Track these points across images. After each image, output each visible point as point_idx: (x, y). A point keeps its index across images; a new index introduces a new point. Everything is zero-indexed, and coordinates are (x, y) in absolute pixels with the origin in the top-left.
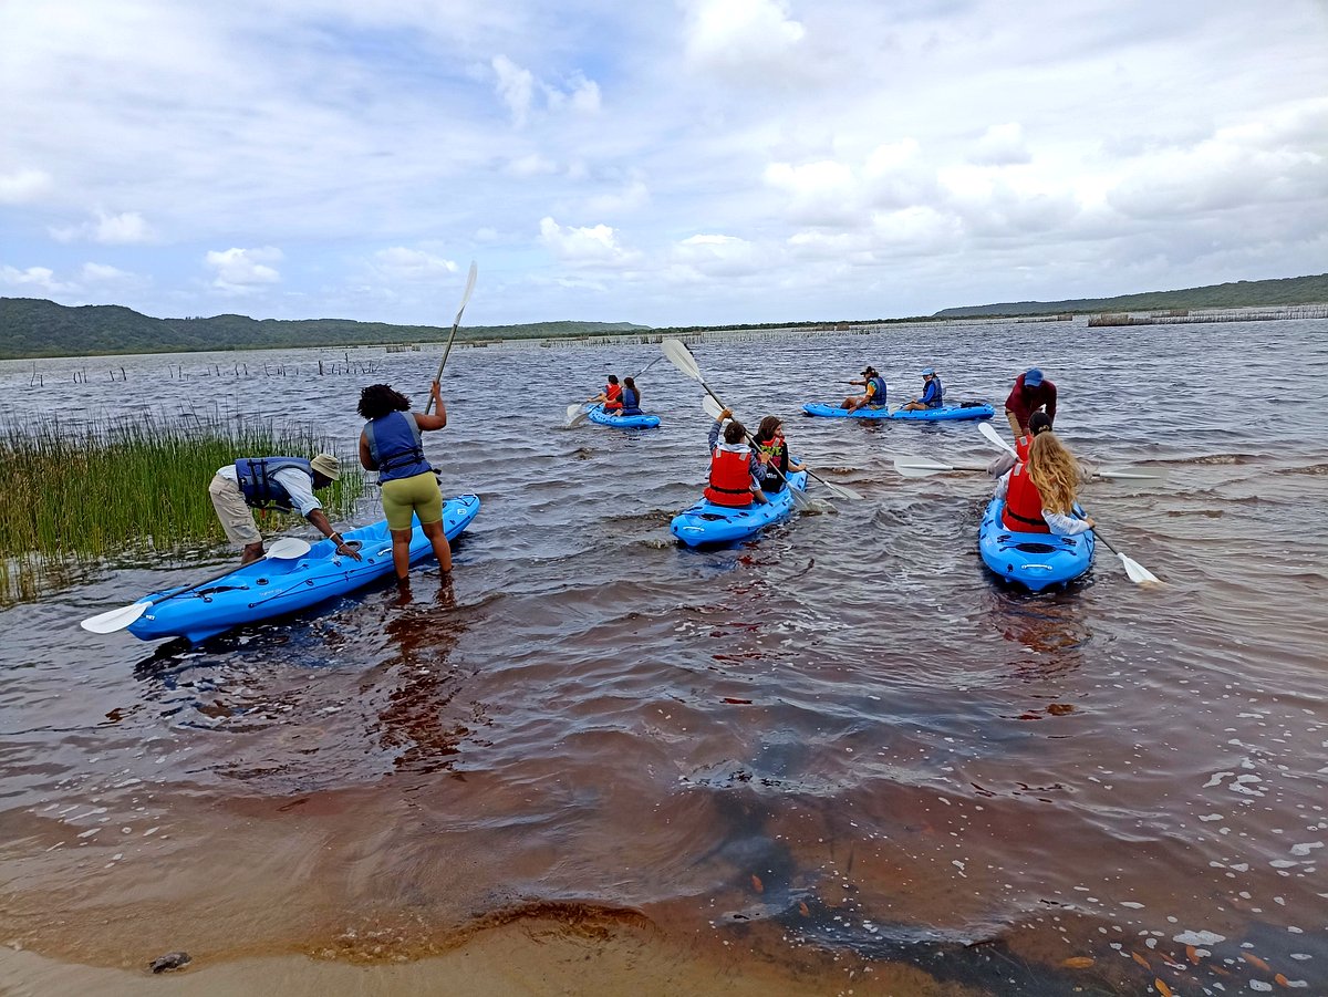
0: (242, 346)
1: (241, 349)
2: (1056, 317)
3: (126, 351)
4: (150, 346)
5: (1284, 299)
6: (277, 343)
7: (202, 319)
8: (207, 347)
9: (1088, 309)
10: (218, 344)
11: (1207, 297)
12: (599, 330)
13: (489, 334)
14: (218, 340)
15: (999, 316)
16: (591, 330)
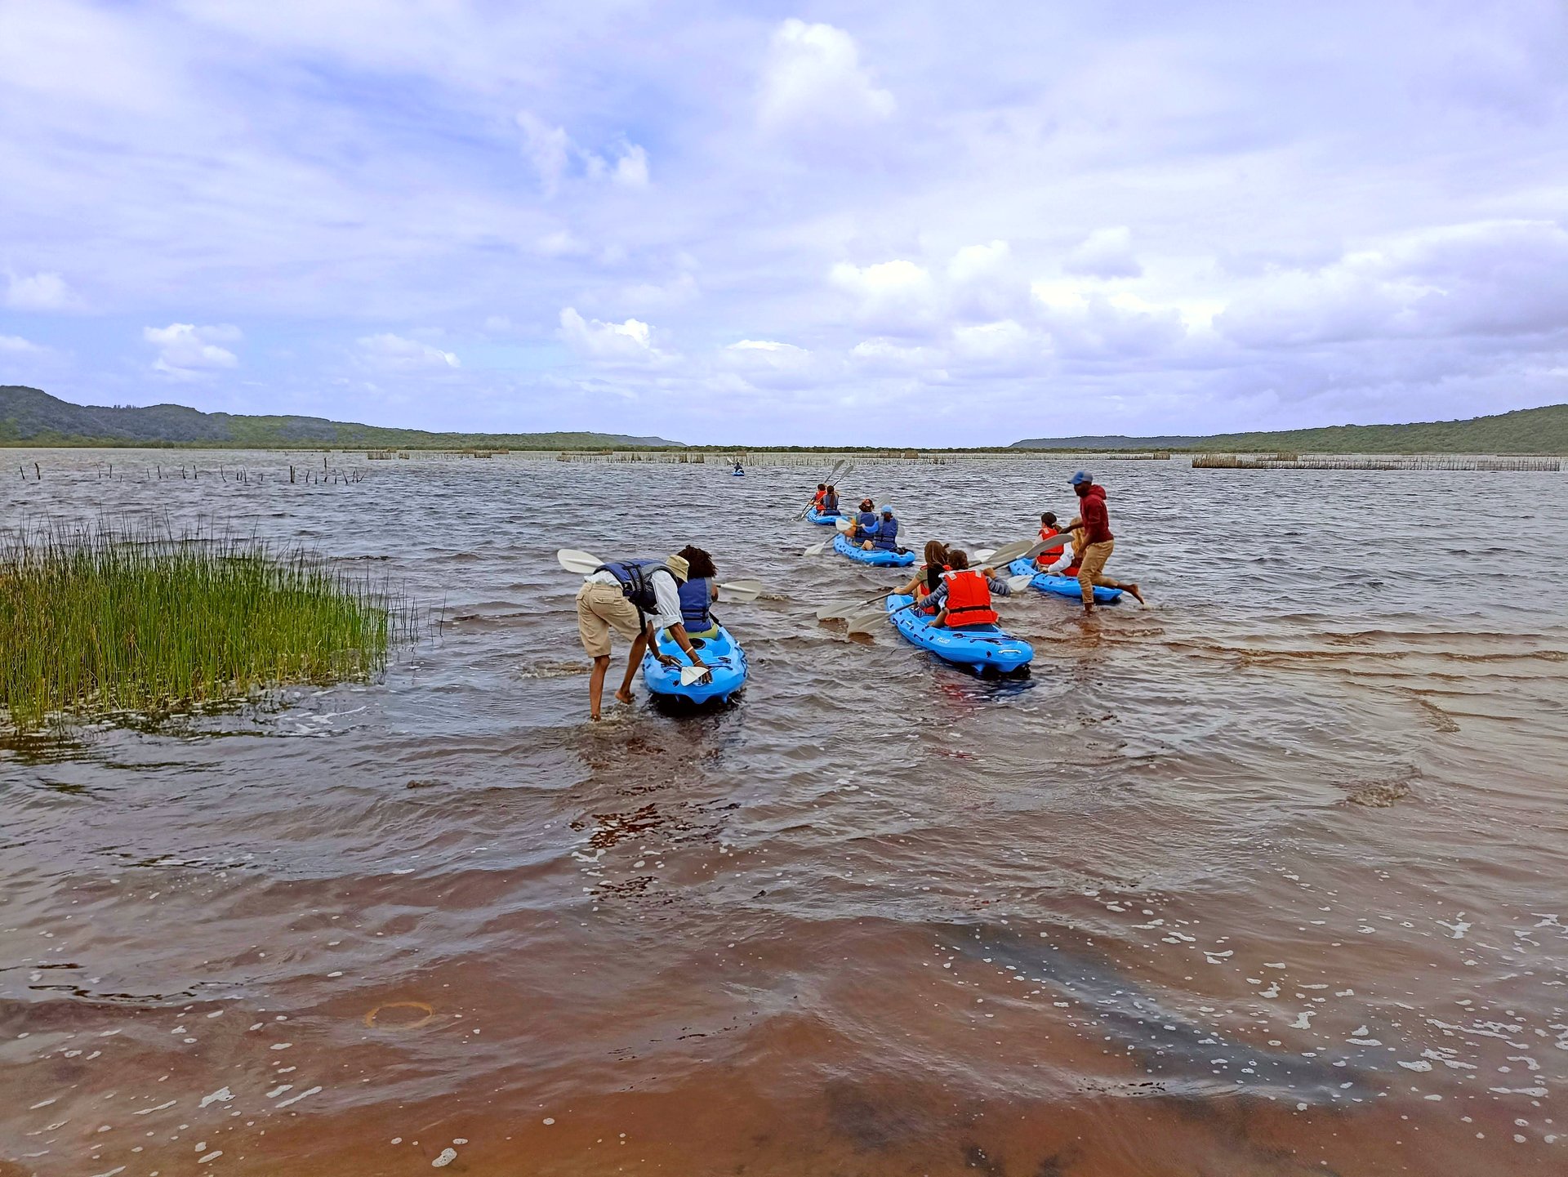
0: (184, 443)
1: (182, 447)
2: (1151, 455)
3: (35, 443)
4: (66, 438)
5: (1395, 447)
6: (229, 443)
7: (134, 408)
8: (138, 443)
9: (1183, 447)
10: (153, 440)
11: (1313, 441)
12: (624, 444)
13: (492, 443)
14: (153, 435)
15: (1084, 450)
16: (614, 444)
